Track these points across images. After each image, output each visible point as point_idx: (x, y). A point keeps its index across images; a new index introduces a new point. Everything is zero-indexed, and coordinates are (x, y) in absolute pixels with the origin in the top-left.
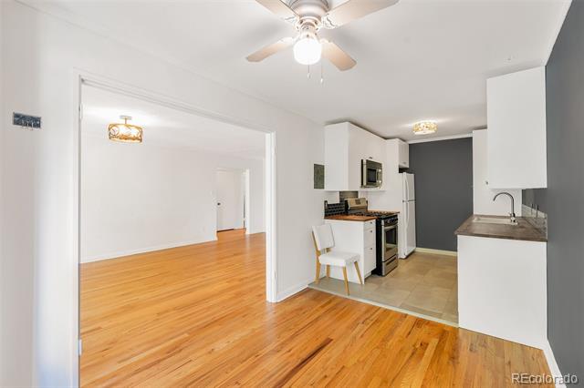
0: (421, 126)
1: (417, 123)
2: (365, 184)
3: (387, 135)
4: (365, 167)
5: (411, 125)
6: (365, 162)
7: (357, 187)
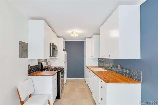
0: (74, 32)
1: (73, 31)
2: (52, 55)
3: (59, 36)
4: (52, 47)
5: (70, 32)
6: (52, 45)
7: (48, 57)
